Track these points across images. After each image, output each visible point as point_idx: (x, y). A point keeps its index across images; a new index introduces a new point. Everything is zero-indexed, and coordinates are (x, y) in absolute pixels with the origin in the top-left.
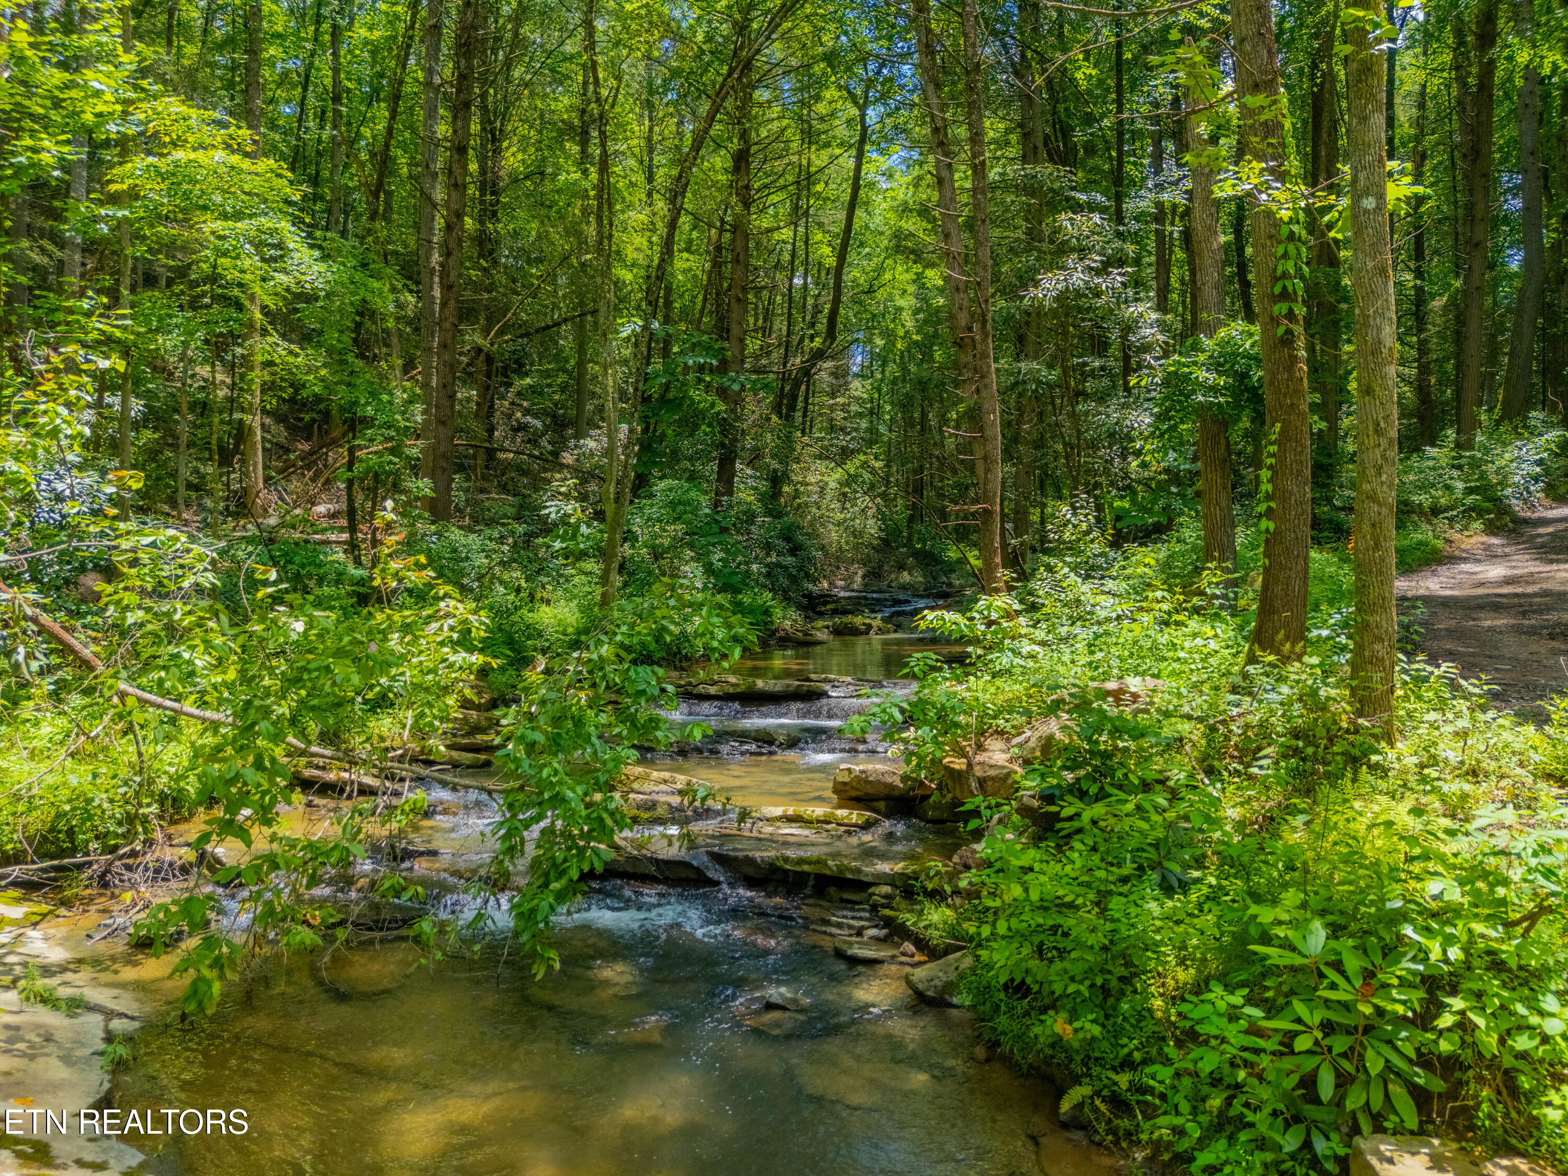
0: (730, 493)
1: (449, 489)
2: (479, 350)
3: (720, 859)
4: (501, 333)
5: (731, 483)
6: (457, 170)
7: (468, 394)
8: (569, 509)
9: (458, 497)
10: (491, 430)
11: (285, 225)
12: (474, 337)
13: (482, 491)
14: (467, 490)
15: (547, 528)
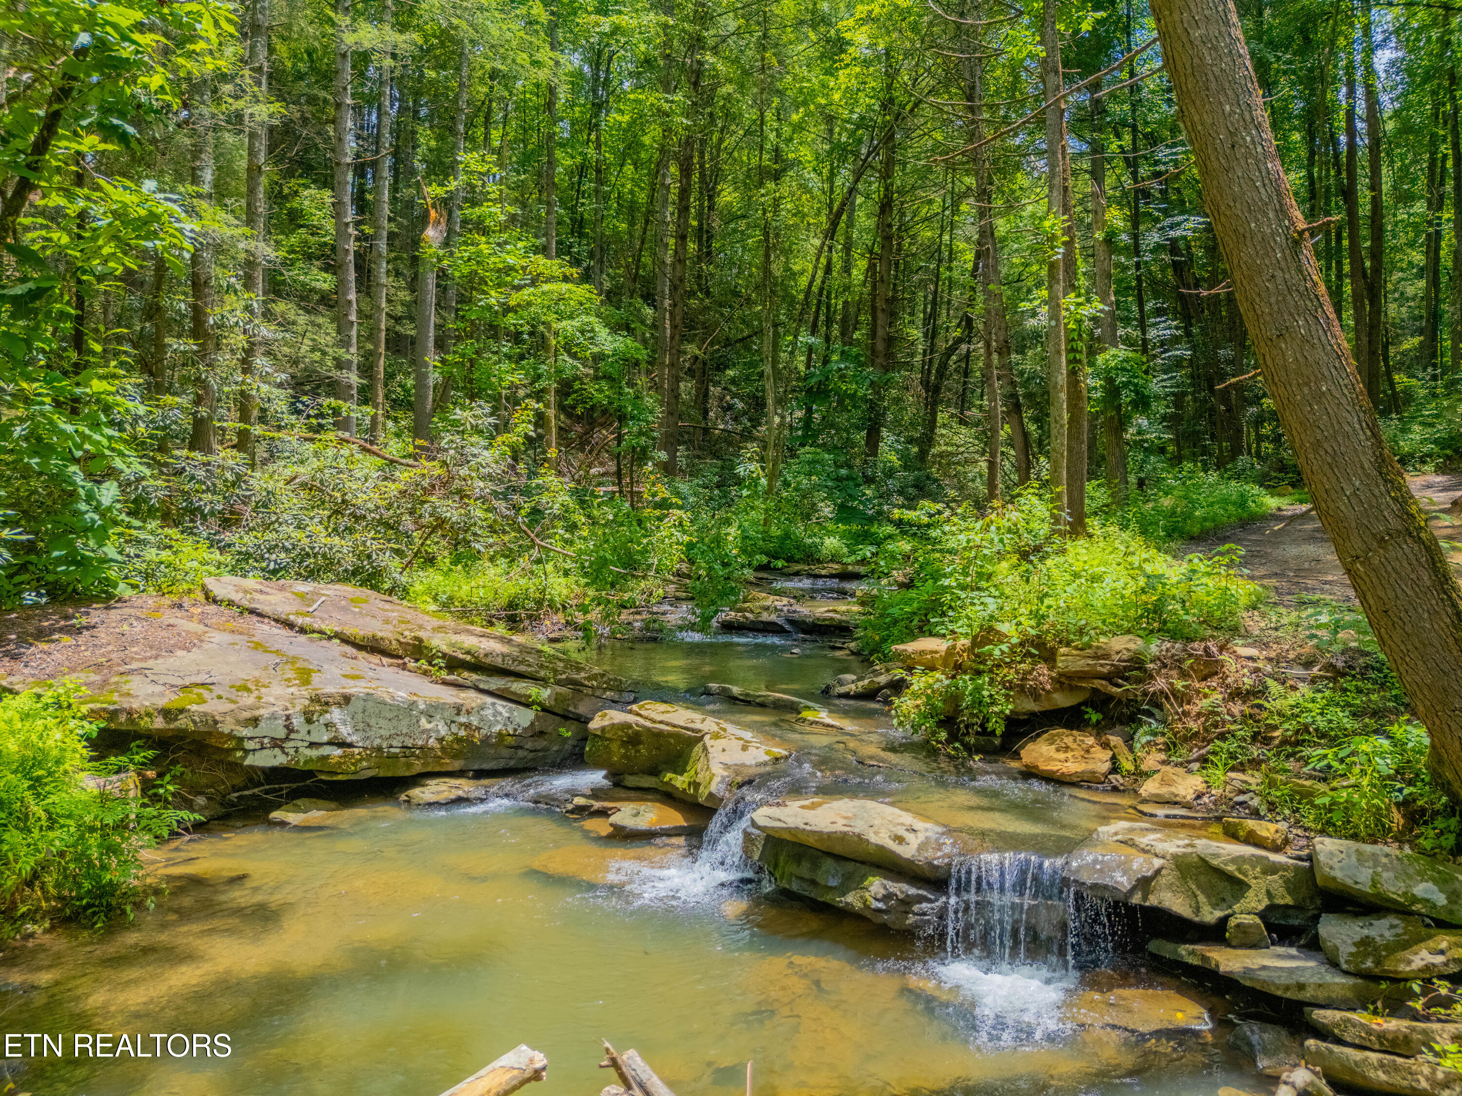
0: (875, 454)
1: (675, 457)
2: (696, 358)
3: (791, 622)
4: (712, 344)
5: (876, 447)
6: (680, 251)
7: (687, 387)
8: (752, 468)
9: (682, 462)
10: (706, 412)
11: (593, 319)
12: (692, 349)
13: (699, 457)
14: (688, 457)
15: (739, 482)
